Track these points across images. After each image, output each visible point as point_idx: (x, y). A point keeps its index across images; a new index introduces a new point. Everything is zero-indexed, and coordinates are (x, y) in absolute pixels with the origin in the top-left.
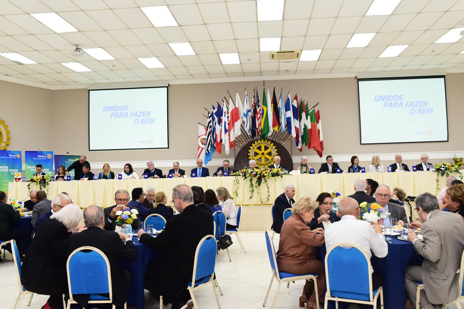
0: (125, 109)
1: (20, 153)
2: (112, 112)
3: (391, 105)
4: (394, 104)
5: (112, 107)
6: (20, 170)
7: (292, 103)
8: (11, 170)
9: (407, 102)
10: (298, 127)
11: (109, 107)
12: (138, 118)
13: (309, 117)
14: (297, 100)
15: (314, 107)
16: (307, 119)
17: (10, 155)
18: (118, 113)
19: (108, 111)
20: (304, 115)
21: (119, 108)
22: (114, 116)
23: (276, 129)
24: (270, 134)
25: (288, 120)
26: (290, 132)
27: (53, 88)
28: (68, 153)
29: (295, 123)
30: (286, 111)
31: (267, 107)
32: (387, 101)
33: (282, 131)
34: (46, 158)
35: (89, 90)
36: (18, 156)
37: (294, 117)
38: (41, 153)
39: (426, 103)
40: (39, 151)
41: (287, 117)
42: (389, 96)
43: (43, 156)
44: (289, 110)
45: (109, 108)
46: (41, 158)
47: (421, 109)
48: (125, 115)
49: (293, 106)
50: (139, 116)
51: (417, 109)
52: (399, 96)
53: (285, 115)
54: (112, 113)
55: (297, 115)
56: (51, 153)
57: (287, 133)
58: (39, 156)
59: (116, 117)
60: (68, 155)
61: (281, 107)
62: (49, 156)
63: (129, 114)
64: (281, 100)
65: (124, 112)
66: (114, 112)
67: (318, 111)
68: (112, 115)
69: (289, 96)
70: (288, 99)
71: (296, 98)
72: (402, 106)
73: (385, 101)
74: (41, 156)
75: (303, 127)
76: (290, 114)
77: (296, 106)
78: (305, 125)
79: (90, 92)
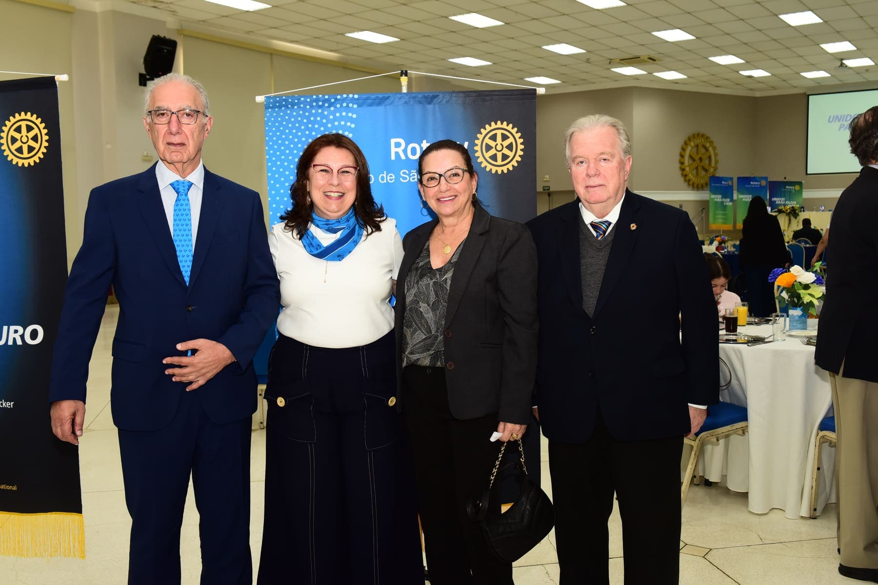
1: (731, 179)
2: (841, 122)
5: (841, 116)
6: (732, 200)
8: (724, 200)
11: (837, 117)
17: (723, 182)
19: (835, 121)
22: (843, 129)
27: (757, 94)
28: (785, 178)
34: (760, 185)
35: (809, 95)
36: (730, 183)
38: (754, 179)
40: (752, 176)
43: (757, 183)
46: (754, 185)
54: (841, 125)
56: (766, 178)
58: (752, 183)
60: (785, 180)
62: (764, 183)
66: (844, 123)
68: (840, 128)
74: (754, 183)
79: (810, 97)
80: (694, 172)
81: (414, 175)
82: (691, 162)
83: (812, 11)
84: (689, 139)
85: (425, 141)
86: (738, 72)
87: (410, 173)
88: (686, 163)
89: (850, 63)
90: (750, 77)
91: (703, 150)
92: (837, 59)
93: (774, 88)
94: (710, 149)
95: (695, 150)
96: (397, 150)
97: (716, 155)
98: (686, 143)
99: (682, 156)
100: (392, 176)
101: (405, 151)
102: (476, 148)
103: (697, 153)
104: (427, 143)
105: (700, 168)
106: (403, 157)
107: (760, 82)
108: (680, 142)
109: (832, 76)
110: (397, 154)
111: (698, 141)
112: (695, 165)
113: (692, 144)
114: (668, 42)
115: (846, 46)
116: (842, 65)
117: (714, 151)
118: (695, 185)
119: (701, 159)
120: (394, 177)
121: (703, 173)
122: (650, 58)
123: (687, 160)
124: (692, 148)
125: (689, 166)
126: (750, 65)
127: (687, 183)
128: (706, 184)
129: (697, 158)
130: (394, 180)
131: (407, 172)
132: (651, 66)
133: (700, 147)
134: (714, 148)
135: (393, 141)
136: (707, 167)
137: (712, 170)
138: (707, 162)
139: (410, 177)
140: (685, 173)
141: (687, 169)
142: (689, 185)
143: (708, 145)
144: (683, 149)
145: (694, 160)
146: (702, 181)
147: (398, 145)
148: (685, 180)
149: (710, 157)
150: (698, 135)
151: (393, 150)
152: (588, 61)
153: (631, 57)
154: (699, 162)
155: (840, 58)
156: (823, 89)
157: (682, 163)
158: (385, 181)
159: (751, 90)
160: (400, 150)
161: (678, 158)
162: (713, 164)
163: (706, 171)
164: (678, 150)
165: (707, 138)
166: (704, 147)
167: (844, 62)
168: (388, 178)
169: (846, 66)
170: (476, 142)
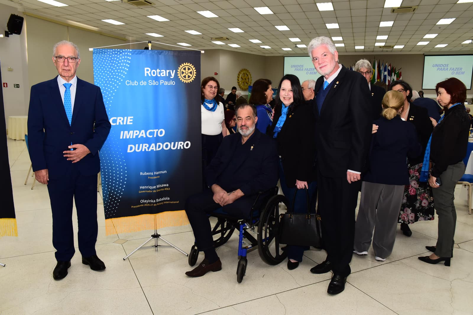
0: (302, 67)
2: (295, 68)
3: (441, 69)
4: (443, 69)
7: (388, 67)
9: (451, 68)
10: (390, 80)
12: (308, 71)
13: (396, 75)
14: (390, 66)
15: (399, 70)
16: (395, 76)
18: (298, 69)
20: (393, 74)
21: (299, 66)
23: (379, 80)
24: (375, 83)
25: (385, 76)
26: (385, 82)
27: (267, 55)
29: (388, 78)
30: (384, 72)
31: (375, 69)
32: (439, 67)
33: (382, 81)
35: (284, 57)
37: (388, 75)
39: (461, 69)
41: (385, 74)
42: (441, 65)
44: (386, 71)
45: (294, 66)
47: (458, 72)
48: (302, 70)
49: (388, 69)
50: (309, 70)
51: (455, 72)
52: (446, 64)
53: (384, 73)
55: (390, 74)
57: (384, 82)
59: (297, 71)
61: (382, 69)
63: (304, 69)
64: (382, 66)
65: (302, 68)
66: (296, 68)
67: (401, 72)
68: (295, 70)
69: (387, 64)
70: (386, 66)
71: (390, 65)
72: (447, 70)
73: (438, 67)
75: (392, 80)
76: (386, 73)
77: (390, 69)
78: (393, 79)
79: (285, 57)
80: (243, 84)
81: (154, 82)
82: (242, 80)
83: (286, 25)
84: (241, 71)
85: (158, 69)
86: (259, 46)
87: (153, 81)
88: (240, 81)
89: (299, 46)
90: (264, 48)
91: (246, 76)
92: (294, 44)
93: (272, 53)
94: (249, 75)
95: (243, 75)
96: (147, 72)
97: (251, 78)
98: (240, 73)
99: (238, 77)
100: (145, 83)
101: (150, 73)
102: (178, 73)
103: (244, 77)
104: (159, 70)
105: (245, 82)
106: (150, 75)
107: (267, 51)
108: (238, 72)
109: (293, 50)
110: (147, 74)
111: (244, 72)
112: (243, 81)
113: (242, 73)
114: (234, 32)
115: (297, 40)
116: (296, 46)
117: (250, 76)
118: (243, 89)
119: (245, 79)
120: (146, 83)
121: (246, 84)
122: (227, 38)
123: (240, 79)
124: (242, 74)
125: (241, 81)
126: (264, 44)
127: (240, 88)
128: (247, 89)
129: (244, 78)
130: (146, 84)
131: (151, 81)
132: (228, 42)
133: (245, 74)
134: (250, 75)
135: (146, 69)
136: (247, 82)
137: (249, 83)
138: (248, 80)
139: (152, 83)
140: (239, 84)
141: (240, 82)
142: (241, 89)
143: (248, 74)
144: (239, 75)
145: (243, 79)
146: (246, 88)
147: (148, 70)
148: (239, 87)
149: (249, 78)
150: (244, 69)
151: (146, 72)
152: (203, 38)
153: (220, 37)
154: (245, 80)
155: (296, 44)
156: (289, 55)
157: (238, 80)
158: (142, 85)
159: (264, 53)
160: (149, 72)
161: (237, 78)
162: (250, 81)
163: (247, 83)
164: (237, 75)
165: (248, 71)
166: (246, 74)
167: (297, 45)
168: (144, 83)
169: (298, 47)
170: (178, 70)
